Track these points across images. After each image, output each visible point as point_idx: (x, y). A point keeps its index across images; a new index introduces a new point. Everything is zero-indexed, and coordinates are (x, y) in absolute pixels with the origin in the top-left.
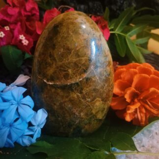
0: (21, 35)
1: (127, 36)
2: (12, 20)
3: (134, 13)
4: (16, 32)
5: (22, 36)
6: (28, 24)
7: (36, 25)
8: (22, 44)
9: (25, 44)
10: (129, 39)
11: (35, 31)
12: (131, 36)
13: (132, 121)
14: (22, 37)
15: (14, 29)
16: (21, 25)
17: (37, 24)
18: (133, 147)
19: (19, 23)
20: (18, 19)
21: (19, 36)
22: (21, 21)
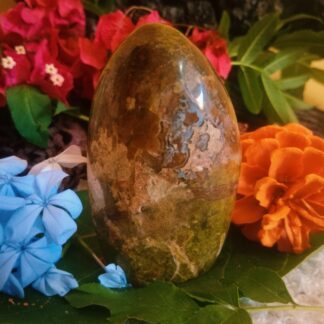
0: (49, 64)
1: (264, 71)
2: (29, 35)
3: (279, 26)
4: (38, 58)
5: (52, 66)
6: (62, 42)
7: (80, 45)
8: (52, 83)
9: (56, 83)
10: (268, 79)
11: (78, 56)
12: (271, 72)
13: (276, 245)
14: (51, 69)
15: (34, 53)
16: (49, 45)
17: (82, 43)
18: (284, 296)
19: (45, 41)
20: (43, 32)
21: (45, 68)
22: (48, 36)
